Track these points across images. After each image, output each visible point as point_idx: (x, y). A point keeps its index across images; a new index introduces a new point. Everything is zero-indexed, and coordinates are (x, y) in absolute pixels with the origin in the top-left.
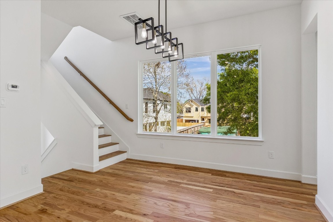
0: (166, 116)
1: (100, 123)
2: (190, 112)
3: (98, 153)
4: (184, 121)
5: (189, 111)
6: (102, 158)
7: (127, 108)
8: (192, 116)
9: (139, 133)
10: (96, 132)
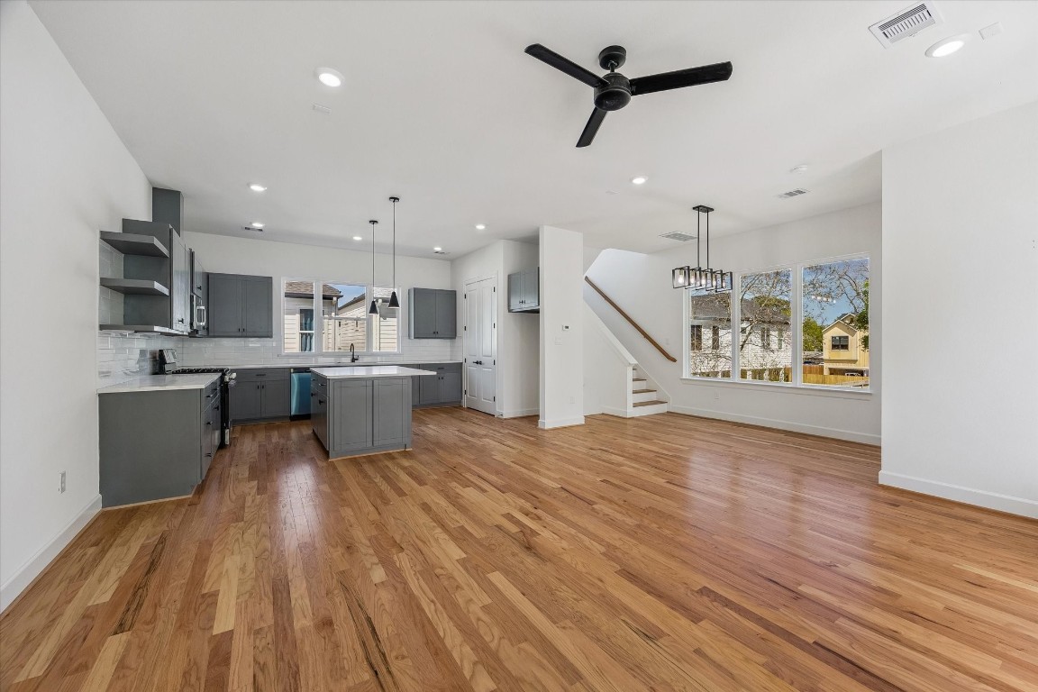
0: (763, 358)
1: (634, 361)
2: (845, 347)
3: (632, 399)
4: (826, 372)
5: (840, 344)
6: (635, 405)
7: (667, 344)
8: (854, 358)
9: (684, 377)
10: (630, 374)
